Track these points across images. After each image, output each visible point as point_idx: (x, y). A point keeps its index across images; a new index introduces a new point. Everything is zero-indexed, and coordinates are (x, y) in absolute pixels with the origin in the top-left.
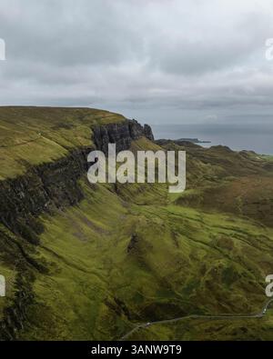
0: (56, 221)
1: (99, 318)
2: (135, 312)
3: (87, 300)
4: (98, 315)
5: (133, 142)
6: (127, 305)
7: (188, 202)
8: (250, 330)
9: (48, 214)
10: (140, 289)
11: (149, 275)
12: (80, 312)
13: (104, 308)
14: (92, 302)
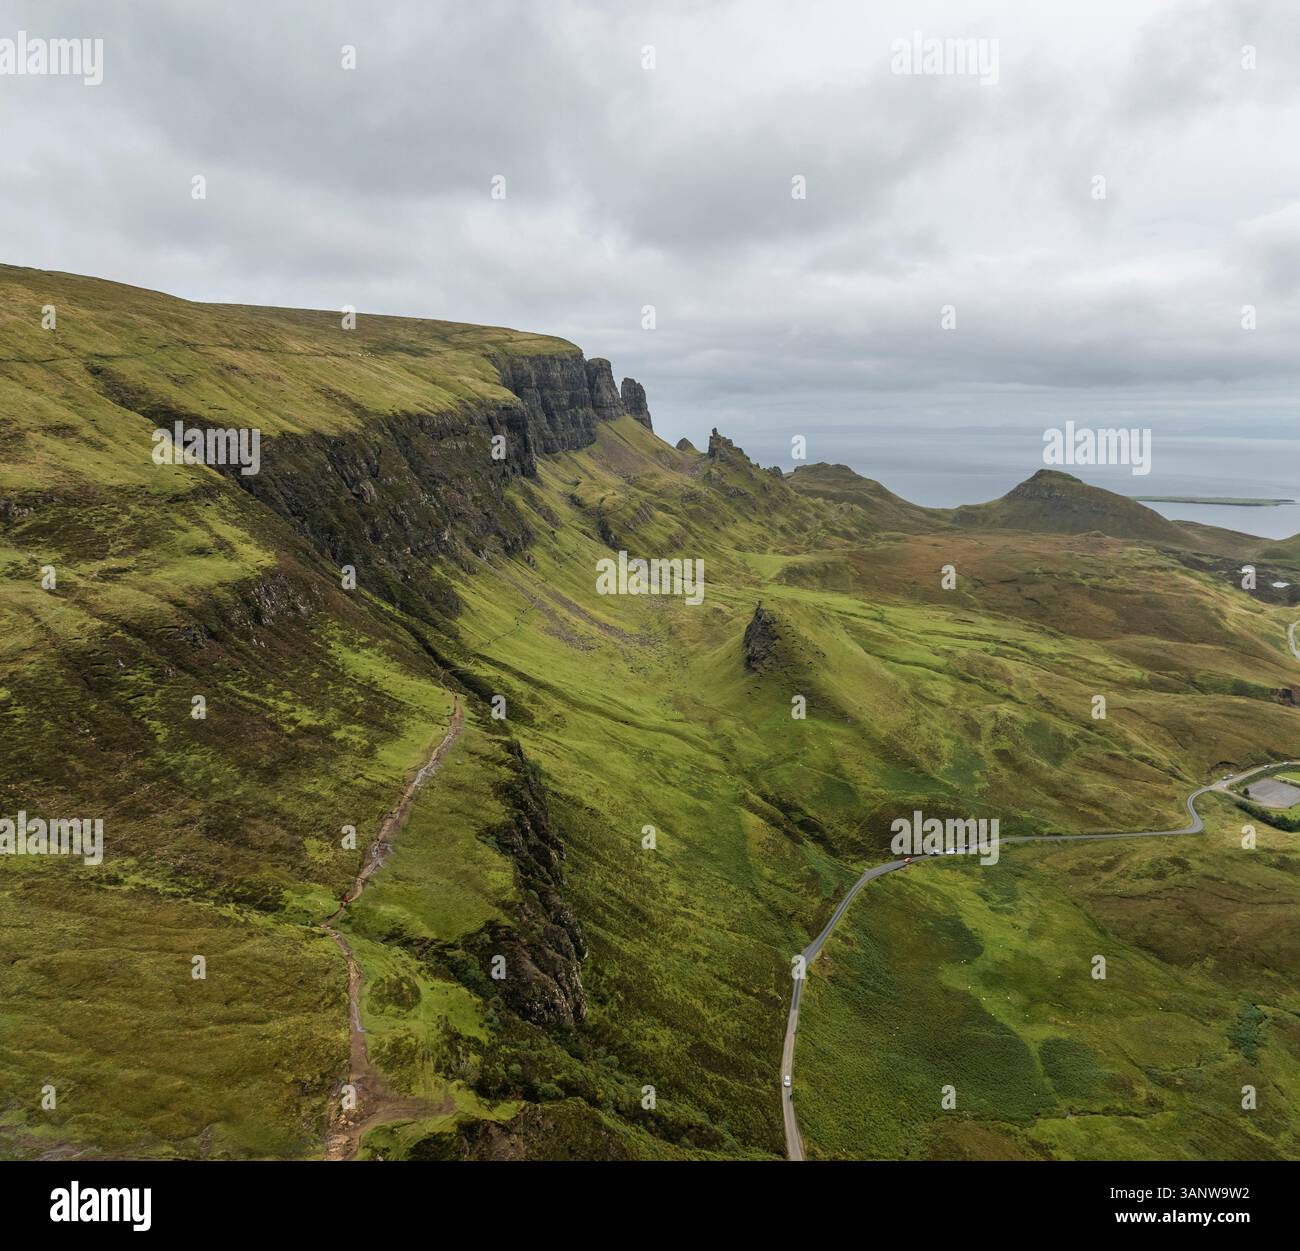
0: (485, 590)
1: (753, 847)
2: (843, 830)
3: (690, 800)
4: (745, 837)
5: (601, 427)
6: (811, 812)
7: (816, 581)
8: (1193, 863)
9: (453, 566)
10: (835, 769)
11: (844, 731)
12: (683, 831)
13: (752, 820)
14: (705, 805)
